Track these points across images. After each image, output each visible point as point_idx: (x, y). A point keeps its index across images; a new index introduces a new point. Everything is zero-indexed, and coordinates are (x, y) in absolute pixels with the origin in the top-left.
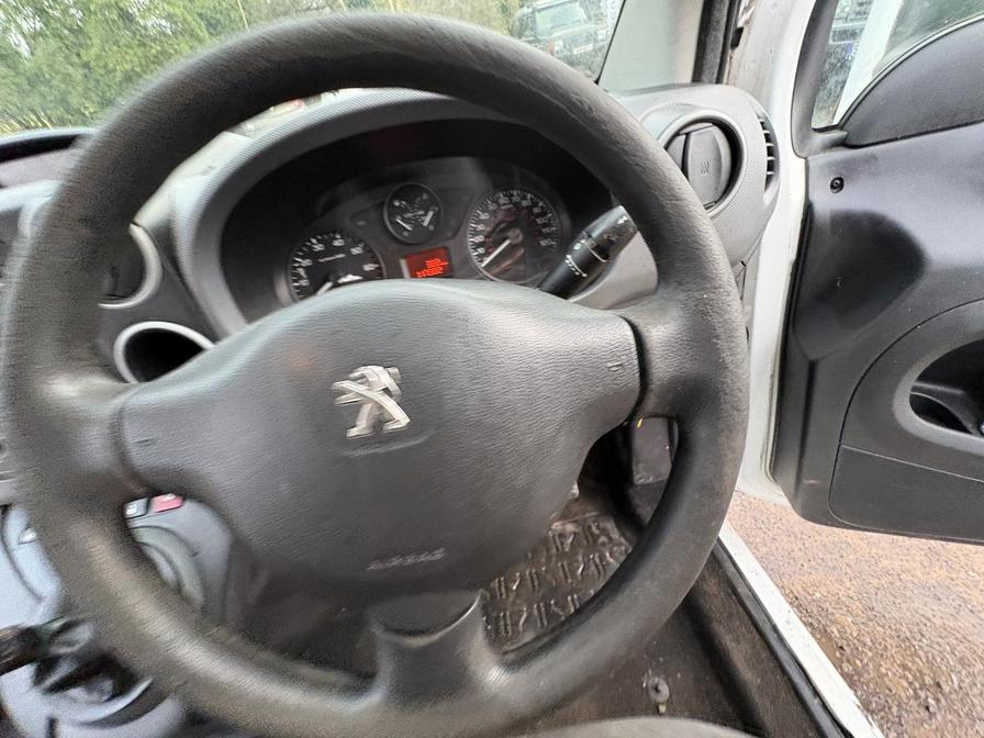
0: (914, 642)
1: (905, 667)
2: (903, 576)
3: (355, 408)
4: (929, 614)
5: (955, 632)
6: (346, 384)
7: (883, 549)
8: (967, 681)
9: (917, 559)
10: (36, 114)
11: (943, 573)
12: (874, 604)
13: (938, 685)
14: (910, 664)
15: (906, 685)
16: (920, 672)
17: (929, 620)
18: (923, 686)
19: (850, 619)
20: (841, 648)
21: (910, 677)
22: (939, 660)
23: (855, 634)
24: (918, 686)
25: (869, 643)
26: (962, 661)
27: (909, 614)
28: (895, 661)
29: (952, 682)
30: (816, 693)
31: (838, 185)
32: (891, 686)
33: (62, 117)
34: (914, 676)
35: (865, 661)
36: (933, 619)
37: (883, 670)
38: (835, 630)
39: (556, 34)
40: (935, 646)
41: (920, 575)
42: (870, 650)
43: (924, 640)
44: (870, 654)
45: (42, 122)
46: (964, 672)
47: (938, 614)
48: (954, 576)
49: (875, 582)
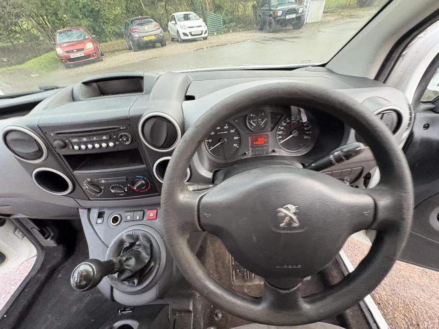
0: (411, 307)
1: (405, 316)
2: (410, 279)
3: (284, 218)
4: (419, 296)
5: (429, 305)
6: (282, 210)
7: (403, 267)
8: (431, 325)
9: (417, 273)
10: (42, 18)
11: (427, 281)
12: (396, 288)
13: (418, 325)
14: (407, 315)
15: (404, 323)
16: (412, 319)
17: (418, 298)
18: (412, 324)
19: (384, 293)
20: (379, 304)
21: (407, 320)
22: (420, 315)
23: (386, 300)
24: (409, 324)
25: (391, 303)
26: (430, 318)
27: (410, 295)
28: (401, 313)
29: (424, 325)
30: (375, 322)
31: (426, 127)
32: (398, 322)
33: (53, 21)
34: (409, 320)
35: (389, 310)
36: (420, 299)
37: (396, 315)
38: (377, 296)
39: (280, 8)
40: (419, 309)
41: (417, 280)
42: (391, 307)
43: (415, 306)
44: (391, 308)
45: (45, 22)
46: (430, 322)
47: (422, 296)
48: (432, 282)
49: (397, 279)
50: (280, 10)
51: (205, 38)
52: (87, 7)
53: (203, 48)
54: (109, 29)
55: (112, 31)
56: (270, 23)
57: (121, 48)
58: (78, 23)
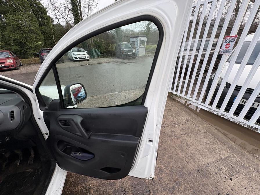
50: (124, 50)
51: (88, 60)
52: (17, 40)
53: (87, 65)
54: (31, 52)
55: (32, 53)
56: (121, 55)
57: (36, 62)
58: (9, 48)
